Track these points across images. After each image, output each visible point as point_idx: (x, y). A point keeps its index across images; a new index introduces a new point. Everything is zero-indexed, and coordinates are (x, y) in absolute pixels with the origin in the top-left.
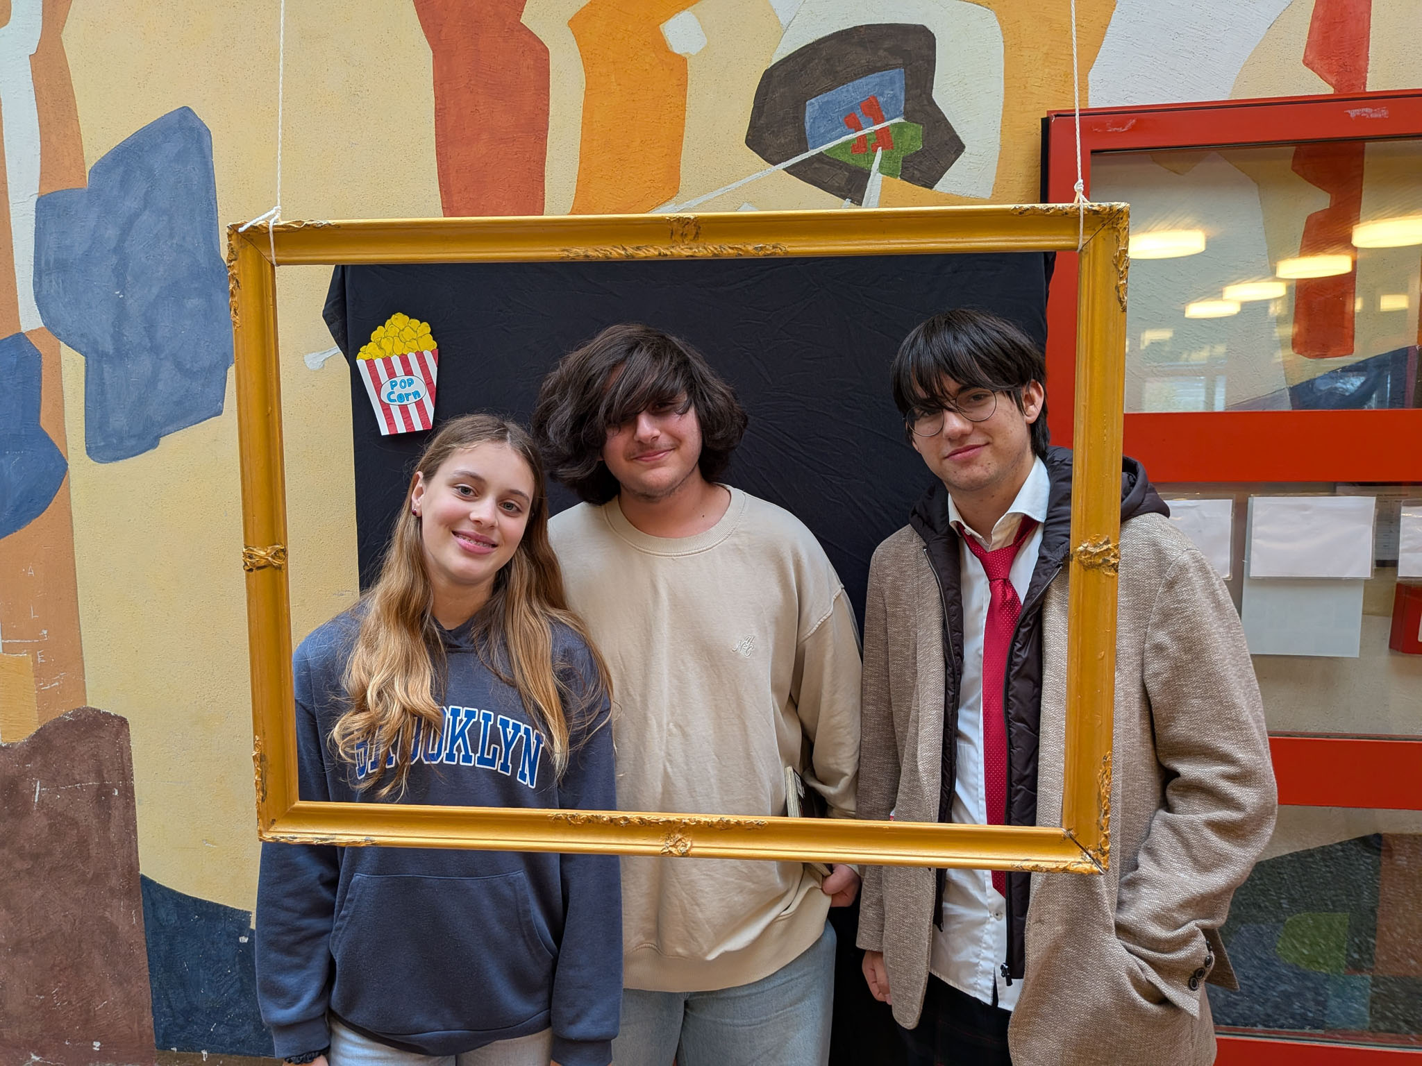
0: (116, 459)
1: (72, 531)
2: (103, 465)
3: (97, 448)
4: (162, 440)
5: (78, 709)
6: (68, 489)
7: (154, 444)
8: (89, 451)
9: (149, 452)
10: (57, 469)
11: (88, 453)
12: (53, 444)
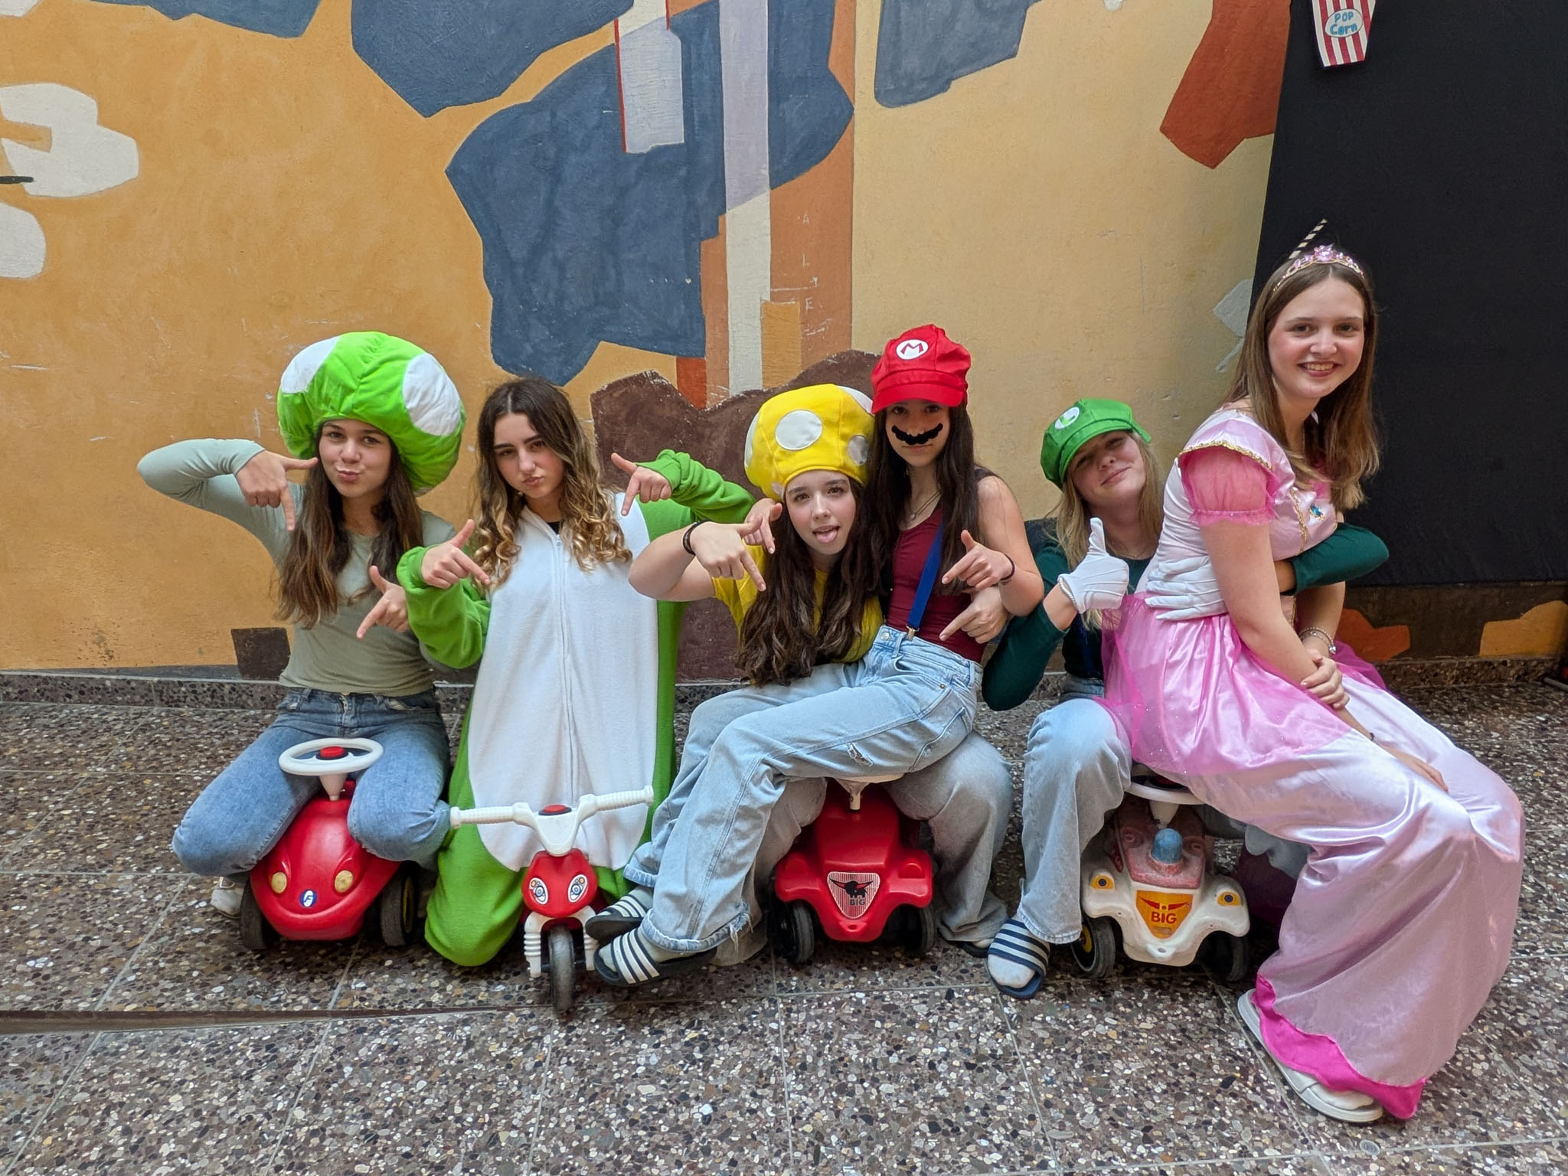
0: (905, 103)
1: (853, 179)
2: (889, 110)
3: (886, 91)
4: (954, 83)
5: (843, 353)
6: (852, 135)
7: (944, 89)
8: (877, 95)
9: (938, 96)
10: (842, 114)
11: (876, 97)
12: (840, 86)
